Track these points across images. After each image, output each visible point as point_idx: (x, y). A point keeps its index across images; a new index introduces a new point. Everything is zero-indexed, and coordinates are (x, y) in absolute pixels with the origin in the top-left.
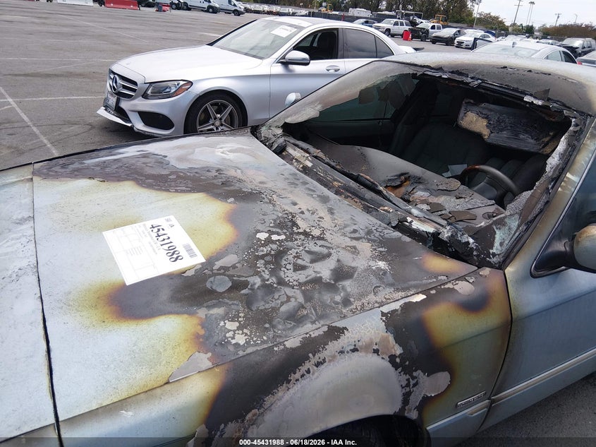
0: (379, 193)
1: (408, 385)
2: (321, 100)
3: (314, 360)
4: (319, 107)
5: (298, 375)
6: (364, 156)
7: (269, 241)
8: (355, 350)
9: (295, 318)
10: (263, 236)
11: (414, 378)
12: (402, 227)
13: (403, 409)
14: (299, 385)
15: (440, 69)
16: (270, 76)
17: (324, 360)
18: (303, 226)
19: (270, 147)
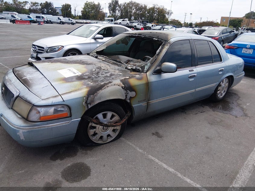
0: (121, 63)
1: (126, 93)
2: (106, 45)
3: (106, 86)
4: (106, 46)
5: (103, 88)
6: (118, 57)
7: (95, 71)
8: (114, 85)
9: (102, 81)
10: (94, 70)
11: (127, 92)
12: (126, 68)
13: (126, 99)
14: (104, 90)
15: (136, 34)
16: (90, 43)
17: (108, 86)
18: (103, 68)
19: (93, 57)
